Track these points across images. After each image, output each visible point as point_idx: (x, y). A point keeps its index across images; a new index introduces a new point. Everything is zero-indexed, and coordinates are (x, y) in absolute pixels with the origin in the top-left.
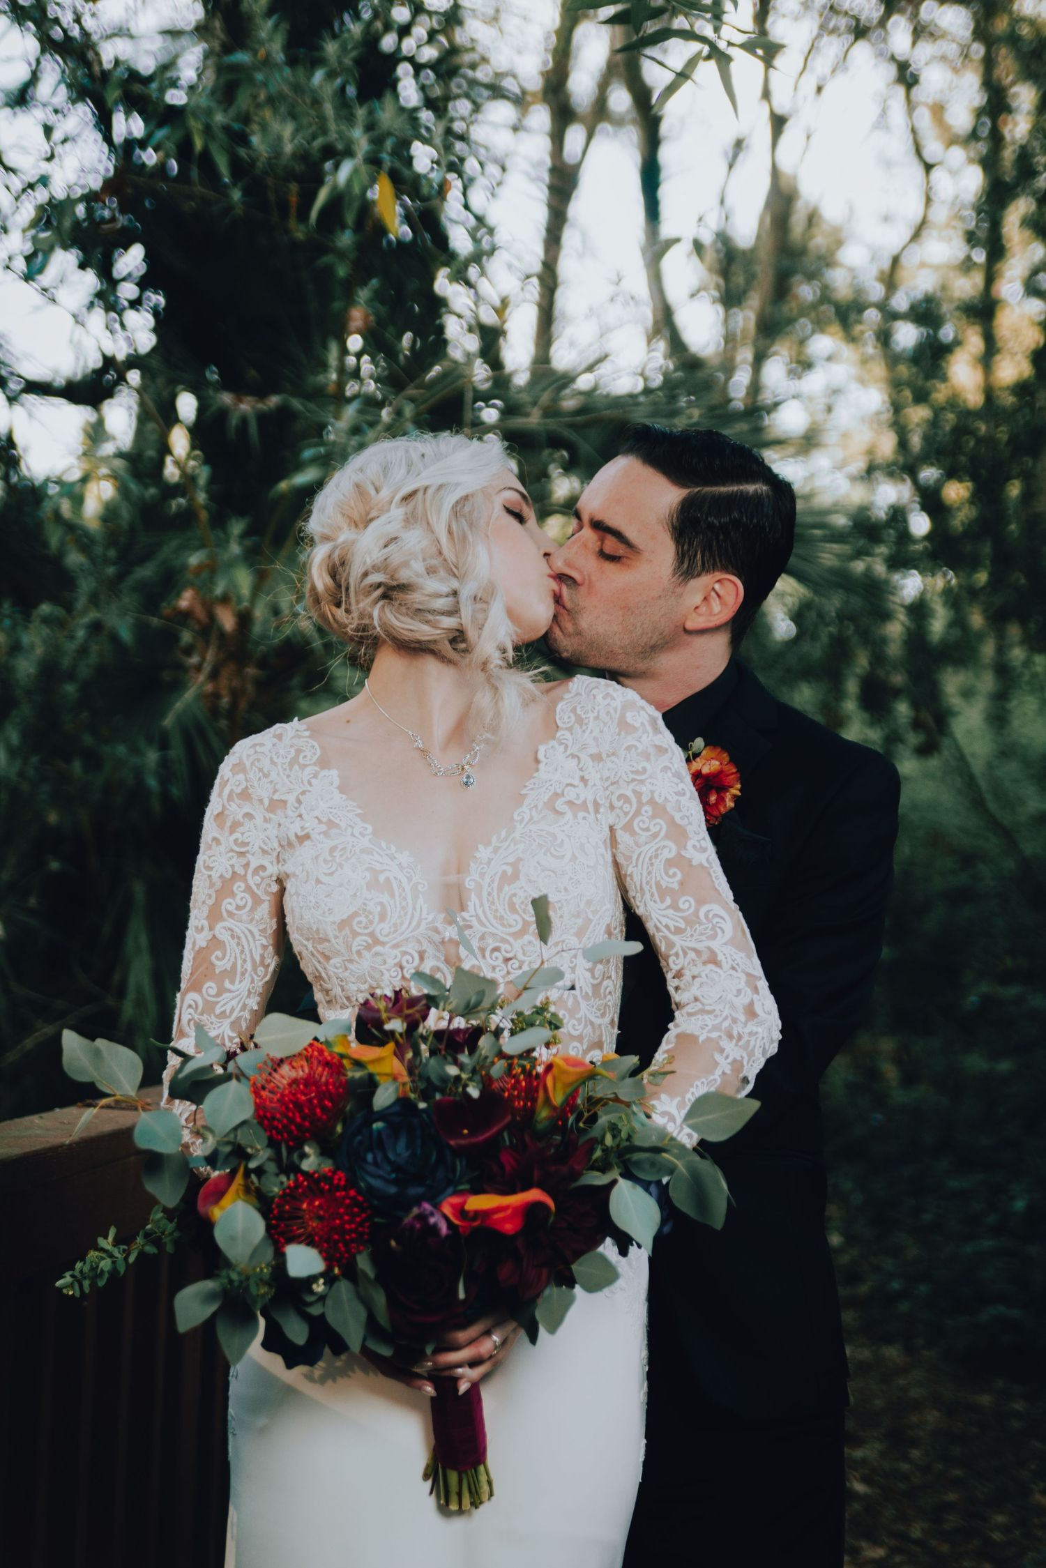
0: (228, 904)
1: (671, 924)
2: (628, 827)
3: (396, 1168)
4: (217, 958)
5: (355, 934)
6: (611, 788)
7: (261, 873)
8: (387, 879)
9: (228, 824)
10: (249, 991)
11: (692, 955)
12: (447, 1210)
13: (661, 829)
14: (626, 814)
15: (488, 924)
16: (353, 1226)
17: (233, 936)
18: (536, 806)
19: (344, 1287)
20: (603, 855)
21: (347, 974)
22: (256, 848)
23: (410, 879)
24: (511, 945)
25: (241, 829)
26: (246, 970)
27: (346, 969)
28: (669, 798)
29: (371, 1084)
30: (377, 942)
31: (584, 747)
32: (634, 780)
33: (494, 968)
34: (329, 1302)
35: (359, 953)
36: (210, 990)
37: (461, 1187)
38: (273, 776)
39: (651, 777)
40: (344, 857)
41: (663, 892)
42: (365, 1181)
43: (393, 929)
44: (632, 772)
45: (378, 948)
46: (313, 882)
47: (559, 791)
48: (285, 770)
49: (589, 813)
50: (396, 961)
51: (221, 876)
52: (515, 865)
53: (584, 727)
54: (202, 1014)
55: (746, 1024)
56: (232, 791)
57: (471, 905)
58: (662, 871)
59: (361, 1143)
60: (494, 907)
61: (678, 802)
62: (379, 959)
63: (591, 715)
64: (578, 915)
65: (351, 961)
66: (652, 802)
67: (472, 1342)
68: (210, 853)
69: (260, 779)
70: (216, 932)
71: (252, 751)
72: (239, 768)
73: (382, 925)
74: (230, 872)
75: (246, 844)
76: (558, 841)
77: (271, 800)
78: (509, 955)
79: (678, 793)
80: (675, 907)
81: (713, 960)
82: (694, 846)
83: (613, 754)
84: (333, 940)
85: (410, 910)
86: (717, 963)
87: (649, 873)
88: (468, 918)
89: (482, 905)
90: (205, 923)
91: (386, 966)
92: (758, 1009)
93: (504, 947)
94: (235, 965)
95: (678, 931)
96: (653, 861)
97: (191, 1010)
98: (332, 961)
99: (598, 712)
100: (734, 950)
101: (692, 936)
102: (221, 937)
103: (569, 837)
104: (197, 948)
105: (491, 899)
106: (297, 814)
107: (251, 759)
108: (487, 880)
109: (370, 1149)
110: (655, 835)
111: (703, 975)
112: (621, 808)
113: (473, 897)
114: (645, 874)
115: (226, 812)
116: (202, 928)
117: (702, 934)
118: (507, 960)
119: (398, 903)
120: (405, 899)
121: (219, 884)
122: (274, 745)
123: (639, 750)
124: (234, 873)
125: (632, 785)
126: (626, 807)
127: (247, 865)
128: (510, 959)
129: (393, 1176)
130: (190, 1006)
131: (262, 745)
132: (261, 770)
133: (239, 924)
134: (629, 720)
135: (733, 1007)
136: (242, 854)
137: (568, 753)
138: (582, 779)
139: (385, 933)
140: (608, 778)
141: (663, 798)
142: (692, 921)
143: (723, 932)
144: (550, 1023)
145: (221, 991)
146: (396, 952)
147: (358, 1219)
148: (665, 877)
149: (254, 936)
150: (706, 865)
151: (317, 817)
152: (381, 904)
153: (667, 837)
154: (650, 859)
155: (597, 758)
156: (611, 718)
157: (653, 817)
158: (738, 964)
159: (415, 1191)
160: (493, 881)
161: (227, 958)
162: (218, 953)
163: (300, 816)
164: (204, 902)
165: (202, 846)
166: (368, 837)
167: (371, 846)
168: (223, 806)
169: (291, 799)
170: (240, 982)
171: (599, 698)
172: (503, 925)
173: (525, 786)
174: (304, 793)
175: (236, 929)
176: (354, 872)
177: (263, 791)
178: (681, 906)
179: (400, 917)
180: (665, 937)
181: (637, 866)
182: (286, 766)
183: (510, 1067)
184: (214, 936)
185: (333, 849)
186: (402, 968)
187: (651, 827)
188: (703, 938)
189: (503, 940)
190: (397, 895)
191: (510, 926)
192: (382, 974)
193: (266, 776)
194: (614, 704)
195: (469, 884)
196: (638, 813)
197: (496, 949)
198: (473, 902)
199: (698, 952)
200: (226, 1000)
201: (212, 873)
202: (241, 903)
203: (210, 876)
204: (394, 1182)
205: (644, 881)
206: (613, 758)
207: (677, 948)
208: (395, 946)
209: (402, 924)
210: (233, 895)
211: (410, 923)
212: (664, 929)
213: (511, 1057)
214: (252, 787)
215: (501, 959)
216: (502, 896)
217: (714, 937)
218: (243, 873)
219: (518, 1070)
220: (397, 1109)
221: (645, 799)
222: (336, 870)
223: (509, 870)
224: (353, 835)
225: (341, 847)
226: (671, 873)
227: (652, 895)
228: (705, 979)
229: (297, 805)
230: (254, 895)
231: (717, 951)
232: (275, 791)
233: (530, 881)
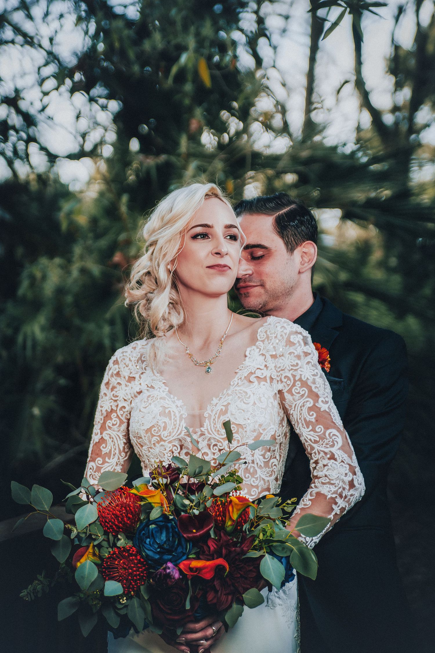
0: (109, 423)
1: (313, 439)
2: (290, 391)
3: (160, 546)
4: (103, 447)
5: (153, 436)
6: (281, 372)
7: (123, 409)
8: (170, 411)
9: (110, 387)
10: (117, 463)
11: (322, 454)
12: (182, 566)
13: (305, 393)
14: (288, 385)
15: (212, 434)
16: (138, 573)
17: (110, 437)
18: (241, 378)
19: (135, 602)
20: (272, 403)
21: (150, 454)
22: (121, 398)
23: (180, 412)
24: (222, 443)
25: (115, 390)
26: (116, 453)
27: (149, 452)
28: (309, 378)
29: (150, 507)
30: (162, 440)
31: (268, 351)
32: (292, 369)
33: (214, 454)
34: (129, 608)
35: (154, 444)
36: (99, 461)
37: (191, 556)
38: (130, 366)
39: (301, 367)
40: (153, 400)
41: (308, 424)
42: (145, 552)
43: (169, 434)
44: (291, 365)
45: (162, 443)
46: (138, 411)
47: (253, 372)
48: (135, 363)
49: (267, 382)
50: (170, 449)
51: (106, 411)
52: (227, 406)
53: (269, 341)
54: (95, 472)
55: (349, 490)
56: (113, 373)
57: (205, 424)
58: (307, 413)
59: (144, 534)
60: (215, 426)
61: (314, 379)
62: (163, 448)
63: (274, 336)
64: (254, 431)
65: (151, 448)
66: (300, 380)
67: (202, 629)
68: (103, 400)
69: (124, 367)
70: (103, 435)
71: (122, 355)
72: (116, 362)
73: (164, 432)
74: (110, 408)
75: (117, 396)
76: (248, 396)
77: (129, 377)
78: (221, 448)
79: (314, 375)
80: (314, 430)
81: (332, 457)
82: (322, 401)
83: (283, 355)
84: (143, 438)
85: (177, 426)
86: (335, 460)
87: (301, 414)
88: (203, 430)
89: (210, 425)
90: (99, 431)
91: (166, 451)
92: (356, 483)
93: (219, 444)
94: (111, 451)
95: (316, 442)
96: (302, 408)
97: (91, 470)
98: (144, 448)
99: (277, 334)
100: (343, 453)
101: (322, 444)
102: (105, 438)
103: (254, 394)
104: (95, 442)
105: (214, 422)
106: (139, 383)
107: (121, 359)
108: (214, 412)
109: (148, 537)
110: (303, 396)
111: (329, 465)
112: (286, 382)
113: (207, 421)
114: (299, 414)
115: (110, 382)
116: (98, 434)
117: (327, 444)
118: (220, 450)
119: (172, 423)
120: (176, 421)
121: (105, 414)
122: (132, 352)
123: (295, 355)
124: (112, 409)
125: (291, 372)
126: (289, 382)
127: (117, 406)
128: (222, 450)
129: (159, 550)
130: (91, 469)
131: (126, 352)
132: (125, 364)
133: (113, 432)
134: (292, 340)
135: (343, 482)
136: (116, 401)
137: (261, 353)
138: (266, 366)
139: (165, 435)
140: (280, 367)
141: (306, 379)
142: (322, 437)
143: (338, 443)
144: (237, 480)
145: (104, 462)
146: (170, 445)
147: (140, 570)
148: (308, 416)
149: (120, 438)
150: (328, 411)
151: (147, 385)
152: (165, 422)
153: (308, 396)
154: (301, 407)
155: (274, 357)
156: (283, 338)
157: (301, 387)
158: (345, 460)
159: (166, 557)
160: (216, 414)
161: (107, 447)
162: (104, 445)
163: (140, 384)
164: (99, 422)
165: (100, 397)
166: (166, 393)
167: (166, 397)
168: (109, 380)
169: (137, 376)
170: (113, 458)
171: (279, 328)
172: (218, 434)
173: (238, 368)
174: (142, 373)
175: (111, 434)
176: (155, 407)
177: (125, 373)
178: (317, 429)
179: (173, 429)
180: (310, 445)
181: (294, 410)
182: (136, 361)
183: (216, 501)
184: (102, 437)
185: (149, 396)
186: (173, 452)
187: (301, 392)
188: (328, 446)
189: (218, 441)
190: (172, 419)
191: (222, 435)
192: (164, 455)
193: (127, 366)
194: (285, 331)
195: (206, 415)
196: (294, 385)
197: (215, 445)
198: (206, 424)
199: (326, 453)
200: (105, 467)
201: (102, 409)
202: (115, 423)
203: (101, 411)
204: (158, 553)
205: (298, 418)
206: (282, 358)
207: (316, 450)
208: (170, 442)
209: (173, 432)
210: (111, 419)
211: (177, 432)
212: (309, 441)
213: (217, 497)
214: (121, 371)
215: (218, 449)
216: (219, 421)
217: (333, 446)
218: (115, 409)
219: (219, 502)
220: (161, 519)
221: (297, 378)
222: (148, 406)
223: (224, 408)
224: (159, 391)
225: (152, 396)
226: (311, 414)
227: (303, 425)
228: (330, 467)
229: (139, 379)
230: (120, 419)
231: (334, 453)
232: (131, 373)
233: (232, 414)
